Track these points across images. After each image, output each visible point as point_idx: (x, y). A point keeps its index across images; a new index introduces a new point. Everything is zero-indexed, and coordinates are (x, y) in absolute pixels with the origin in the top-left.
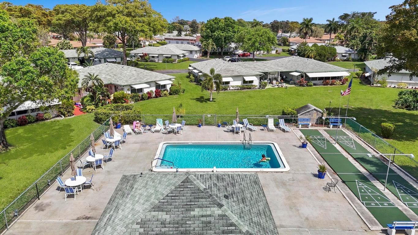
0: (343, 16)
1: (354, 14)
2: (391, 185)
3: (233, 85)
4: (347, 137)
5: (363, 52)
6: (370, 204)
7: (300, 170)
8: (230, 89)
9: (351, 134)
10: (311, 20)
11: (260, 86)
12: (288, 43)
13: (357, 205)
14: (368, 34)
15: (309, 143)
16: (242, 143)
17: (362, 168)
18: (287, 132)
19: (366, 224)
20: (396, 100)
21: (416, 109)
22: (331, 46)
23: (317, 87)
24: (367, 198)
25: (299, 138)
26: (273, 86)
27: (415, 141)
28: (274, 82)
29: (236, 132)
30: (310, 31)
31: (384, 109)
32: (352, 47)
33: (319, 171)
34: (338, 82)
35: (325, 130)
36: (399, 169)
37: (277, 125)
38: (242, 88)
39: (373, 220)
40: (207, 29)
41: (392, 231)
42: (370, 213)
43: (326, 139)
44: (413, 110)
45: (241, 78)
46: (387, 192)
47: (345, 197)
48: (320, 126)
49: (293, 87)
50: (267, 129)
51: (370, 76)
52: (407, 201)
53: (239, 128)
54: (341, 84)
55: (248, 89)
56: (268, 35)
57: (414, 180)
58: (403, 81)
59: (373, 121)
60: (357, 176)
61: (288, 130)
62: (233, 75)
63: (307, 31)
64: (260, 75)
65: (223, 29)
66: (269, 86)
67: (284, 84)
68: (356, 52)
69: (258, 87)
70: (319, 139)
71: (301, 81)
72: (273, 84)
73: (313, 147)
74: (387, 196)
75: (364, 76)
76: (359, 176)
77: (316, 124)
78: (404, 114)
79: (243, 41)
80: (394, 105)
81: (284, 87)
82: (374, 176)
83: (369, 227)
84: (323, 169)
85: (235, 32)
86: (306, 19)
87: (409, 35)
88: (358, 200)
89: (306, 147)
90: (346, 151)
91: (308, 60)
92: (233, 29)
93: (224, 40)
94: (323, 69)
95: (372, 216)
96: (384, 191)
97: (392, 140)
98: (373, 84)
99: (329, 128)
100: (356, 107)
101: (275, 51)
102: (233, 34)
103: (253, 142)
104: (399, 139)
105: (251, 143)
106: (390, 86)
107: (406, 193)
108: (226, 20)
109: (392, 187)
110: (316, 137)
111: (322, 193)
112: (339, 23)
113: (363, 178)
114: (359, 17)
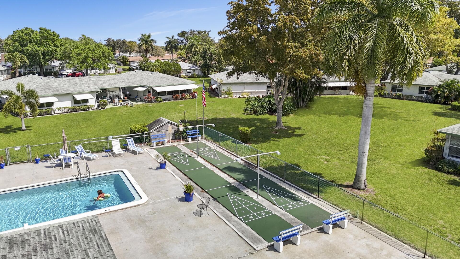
0: (181, 33)
1: (191, 32)
2: (263, 190)
3: (59, 107)
4: (208, 148)
5: (205, 67)
6: (247, 218)
7: (161, 197)
8: (56, 113)
9: (212, 144)
10: (149, 36)
11: (98, 106)
12: (128, 63)
13: (234, 224)
14: (207, 49)
15: (167, 162)
16: (76, 179)
17: (230, 178)
18: (139, 153)
19: (250, 245)
20: (244, 108)
21: (263, 114)
22: (174, 62)
23: (167, 103)
24: (243, 211)
25: (155, 158)
26: (116, 105)
27: (270, 142)
28: (116, 100)
29: (66, 166)
30: (151, 47)
31: (235, 117)
32: (195, 63)
33: (185, 193)
34: (188, 95)
35: (184, 145)
36: (265, 172)
37: (125, 147)
38: (74, 110)
39: (256, 236)
40: (14, 42)
41: (279, 244)
42: (250, 230)
43: (187, 154)
44: (260, 115)
45: (70, 97)
46: (260, 199)
47: (220, 218)
48: (177, 141)
49: (140, 104)
50: (112, 154)
51: (217, 88)
52: (282, 204)
53: (69, 159)
54: (192, 98)
55: (81, 110)
56: (102, 50)
57: (281, 180)
58: (246, 91)
59: (229, 129)
60: (227, 189)
61: (140, 151)
62: (58, 93)
63: (147, 48)
64: (97, 92)
65: (39, 42)
66: (110, 106)
67: (129, 101)
68: (200, 68)
69: (96, 107)
70: (179, 156)
71: (148, 97)
72: (115, 103)
73: (174, 165)
74: (262, 204)
75: (212, 88)
76: (229, 188)
77: (172, 139)
78: (253, 120)
79: (70, 58)
80: (244, 112)
81: (129, 105)
82: (244, 185)
83: (255, 248)
84: (190, 189)
85: (57, 47)
86: (143, 34)
87: (251, 31)
88: (235, 217)
89: (164, 168)
90: (210, 163)
91: (152, 73)
92: (54, 42)
93: (42, 56)
94: (170, 83)
95: (253, 232)
96: (258, 199)
97: (251, 144)
98: (221, 96)
99: (187, 141)
100: (211, 118)
101: (114, 70)
102: (54, 48)
103: (92, 174)
104: (256, 142)
105: (90, 176)
106: (236, 97)
107: (278, 196)
108: (42, 31)
109: (263, 193)
110: (175, 154)
111: (193, 221)
112: (178, 41)
113: (234, 190)
114: (196, 35)
